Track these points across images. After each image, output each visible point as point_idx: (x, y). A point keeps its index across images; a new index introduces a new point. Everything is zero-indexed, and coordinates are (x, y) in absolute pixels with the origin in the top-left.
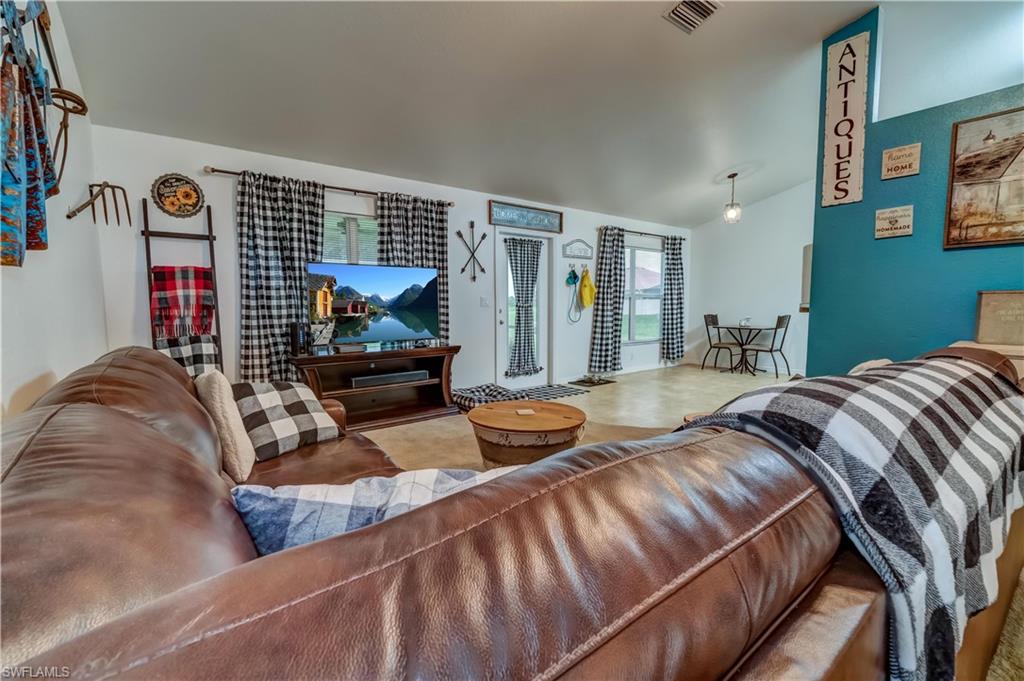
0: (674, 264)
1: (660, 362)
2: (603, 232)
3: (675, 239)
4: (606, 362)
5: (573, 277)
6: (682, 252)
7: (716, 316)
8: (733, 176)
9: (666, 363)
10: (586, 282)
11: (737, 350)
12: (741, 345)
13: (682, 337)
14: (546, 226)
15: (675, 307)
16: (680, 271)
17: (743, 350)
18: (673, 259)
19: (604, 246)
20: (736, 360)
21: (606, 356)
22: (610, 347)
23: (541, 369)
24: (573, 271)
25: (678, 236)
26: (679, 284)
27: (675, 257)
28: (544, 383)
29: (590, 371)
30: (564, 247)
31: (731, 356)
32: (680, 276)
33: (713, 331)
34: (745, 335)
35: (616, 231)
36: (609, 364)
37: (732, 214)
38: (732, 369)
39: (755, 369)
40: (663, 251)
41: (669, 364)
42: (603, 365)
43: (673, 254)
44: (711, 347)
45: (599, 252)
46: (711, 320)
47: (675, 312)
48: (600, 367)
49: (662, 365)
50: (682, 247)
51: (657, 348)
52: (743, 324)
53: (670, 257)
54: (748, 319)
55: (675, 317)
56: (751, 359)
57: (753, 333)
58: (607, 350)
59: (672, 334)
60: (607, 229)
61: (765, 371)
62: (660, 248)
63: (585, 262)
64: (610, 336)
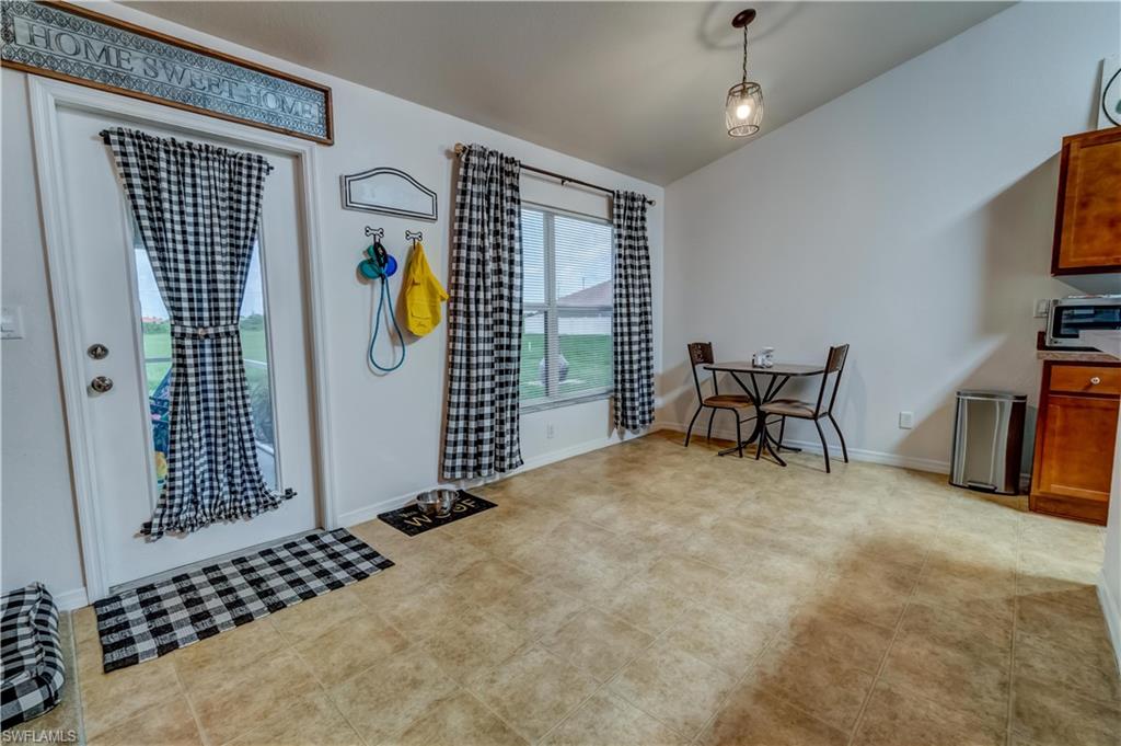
0: (631, 247)
1: (610, 434)
2: (462, 157)
3: (633, 199)
4: (478, 455)
5: (377, 262)
6: (647, 224)
7: (709, 346)
8: (744, 18)
9: (621, 434)
10: (417, 275)
11: (748, 412)
12: (757, 402)
13: (649, 386)
14: (270, 114)
15: (635, 329)
16: (643, 262)
17: (759, 411)
18: (630, 237)
19: (464, 193)
20: (747, 431)
21: (479, 442)
22: (487, 423)
23: (289, 494)
24: (377, 245)
25: (638, 192)
26: (642, 286)
27: (634, 233)
28: (307, 524)
29: (441, 479)
30: (345, 182)
31: (738, 423)
32: (644, 271)
33: (704, 374)
34: (763, 383)
35: (493, 160)
36: (485, 460)
37: (744, 111)
38: (740, 448)
39: (779, 446)
40: (610, 222)
41: (629, 435)
42: (471, 463)
43: (630, 227)
44: (702, 405)
45: (453, 204)
46: (702, 353)
47: (635, 338)
48: (465, 468)
49: (615, 439)
50: (647, 215)
51: (602, 408)
52: (759, 362)
53: (624, 233)
54: (768, 354)
55: (635, 348)
56: (773, 430)
57: (780, 379)
58: (480, 430)
59: (632, 381)
60: (469, 151)
61: (798, 450)
62: (606, 216)
63: (415, 226)
64: (487, 397)
